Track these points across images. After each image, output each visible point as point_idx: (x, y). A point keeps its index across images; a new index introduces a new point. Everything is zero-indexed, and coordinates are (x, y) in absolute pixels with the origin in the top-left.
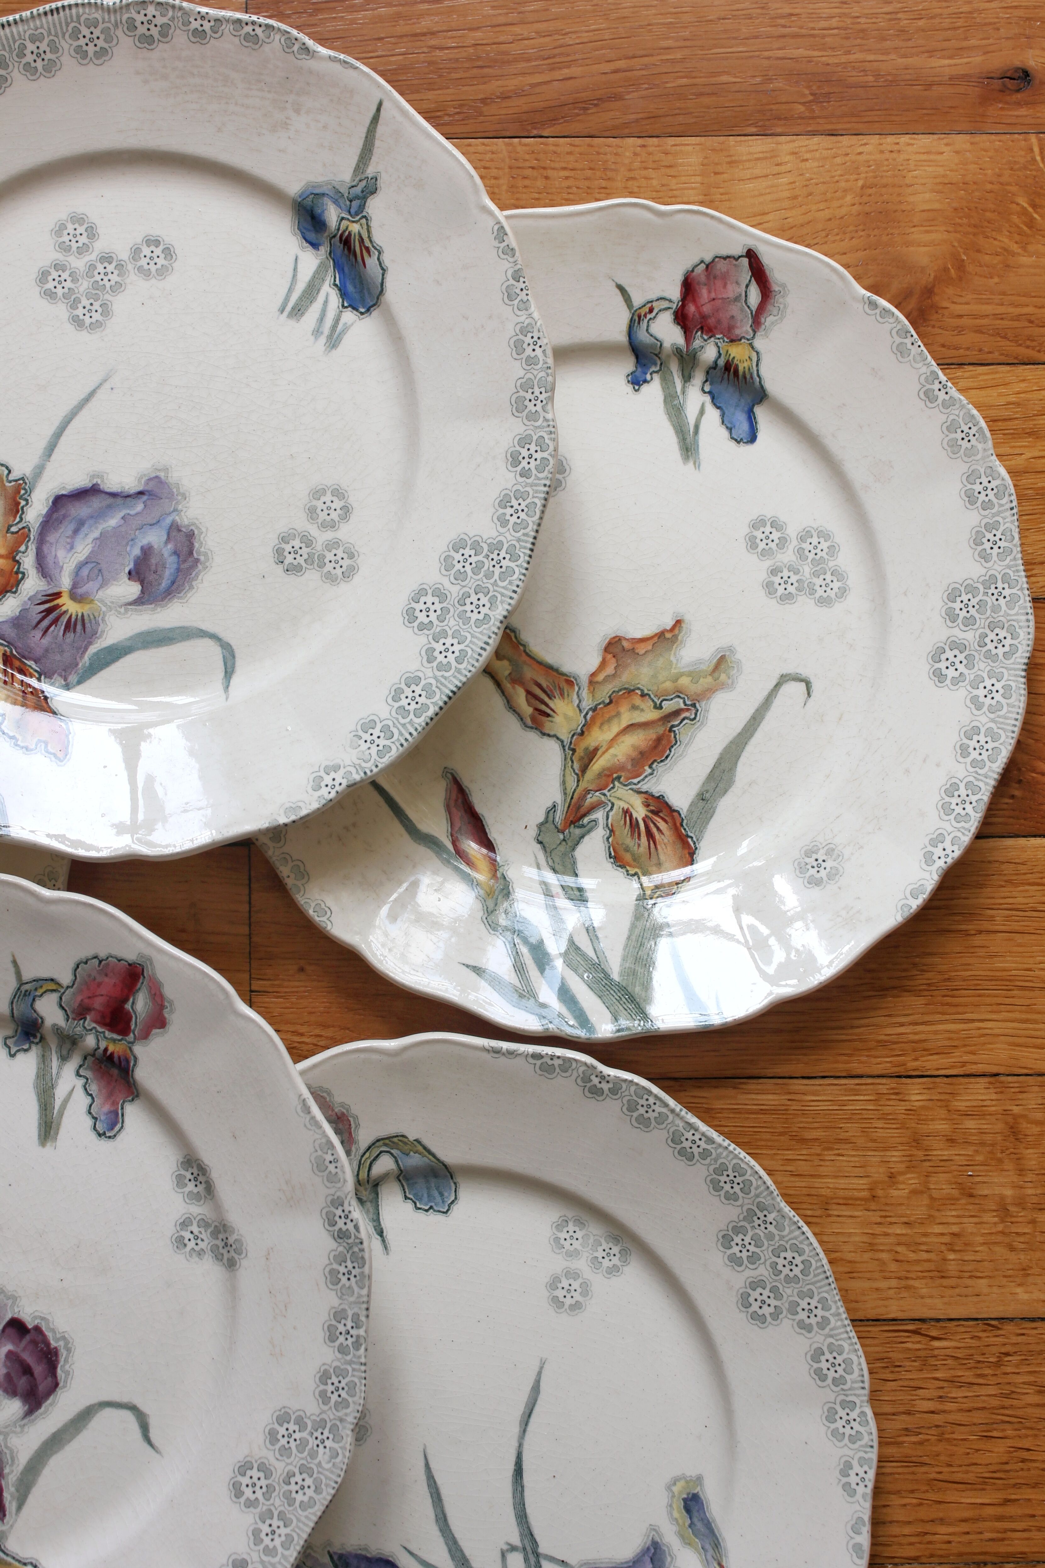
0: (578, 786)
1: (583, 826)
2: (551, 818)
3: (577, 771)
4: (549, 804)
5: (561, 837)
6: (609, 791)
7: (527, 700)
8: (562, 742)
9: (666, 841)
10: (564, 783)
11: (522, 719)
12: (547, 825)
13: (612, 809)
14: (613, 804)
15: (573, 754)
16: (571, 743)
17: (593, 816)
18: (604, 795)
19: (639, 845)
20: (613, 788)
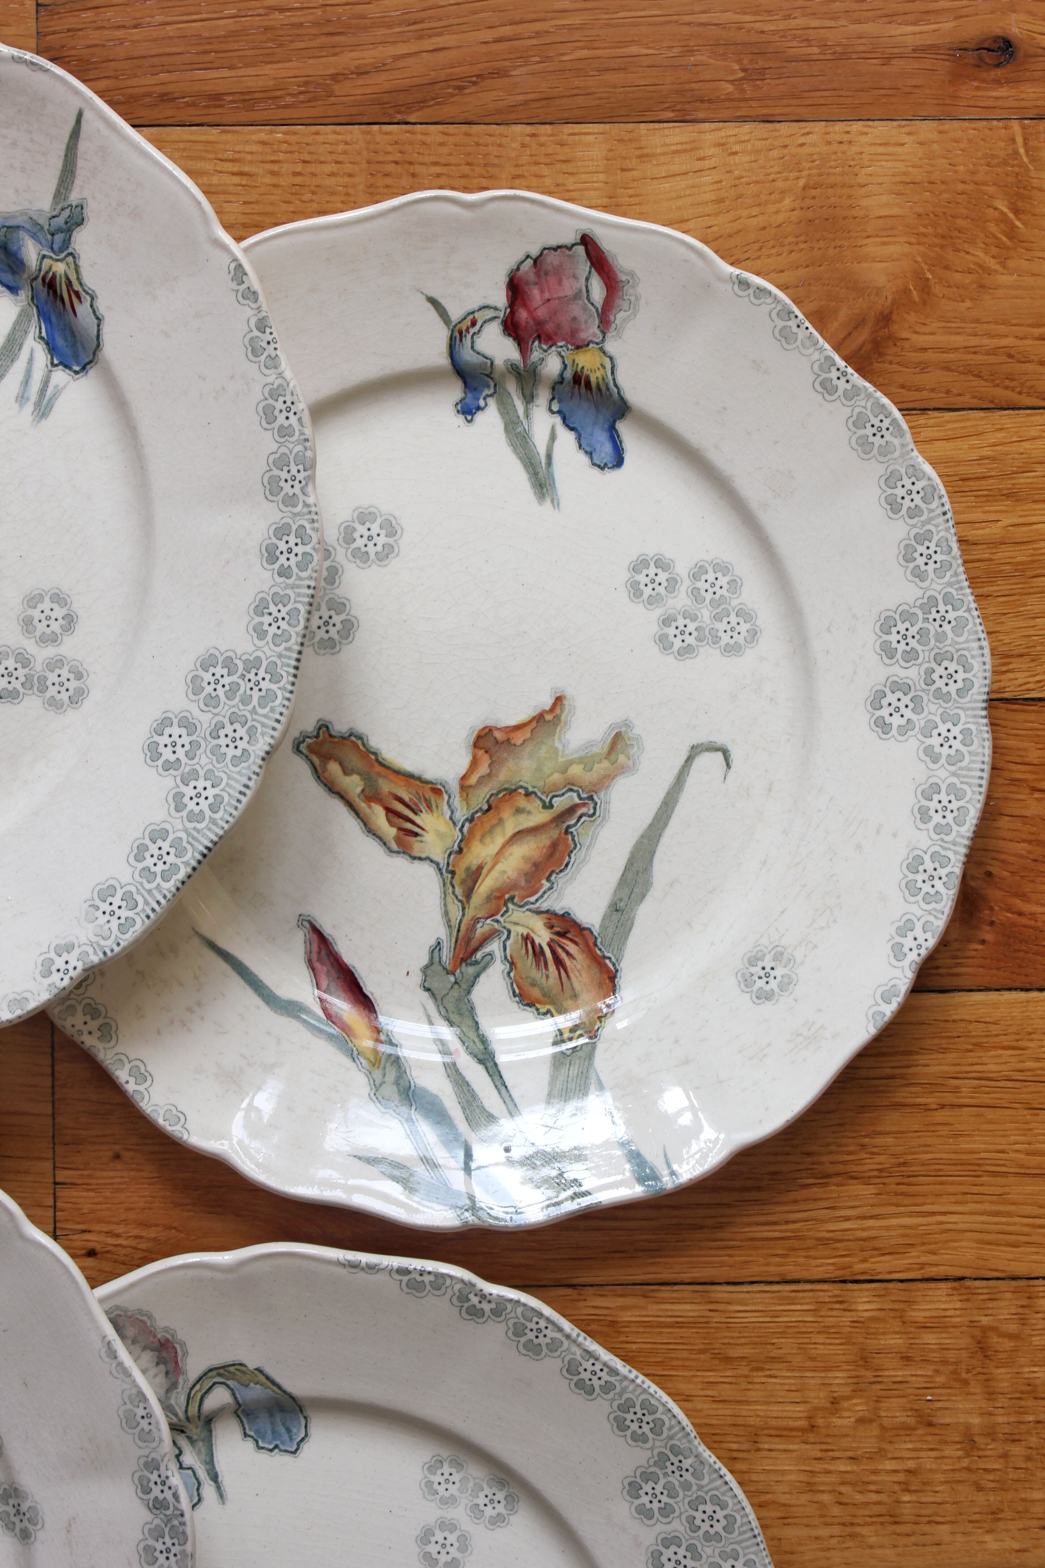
0: (463, 915)
1: (477, 963)
2: (436, 959)
3: (460, 897)
4: (433, 942)
5: (452, 979)
6: (502, 915)
7: (388, 820)
8: (438, 864)
9: (579, 966)
10: (446, 913)
11: (385, 844)
12: (434, 967)
13: (508, 937)
14: (509, 932)
15: (452, 878)
16: (448, 864)
17: (487, 949)
18: (497, 921)
19: (547, 976)
20: (506, 911)
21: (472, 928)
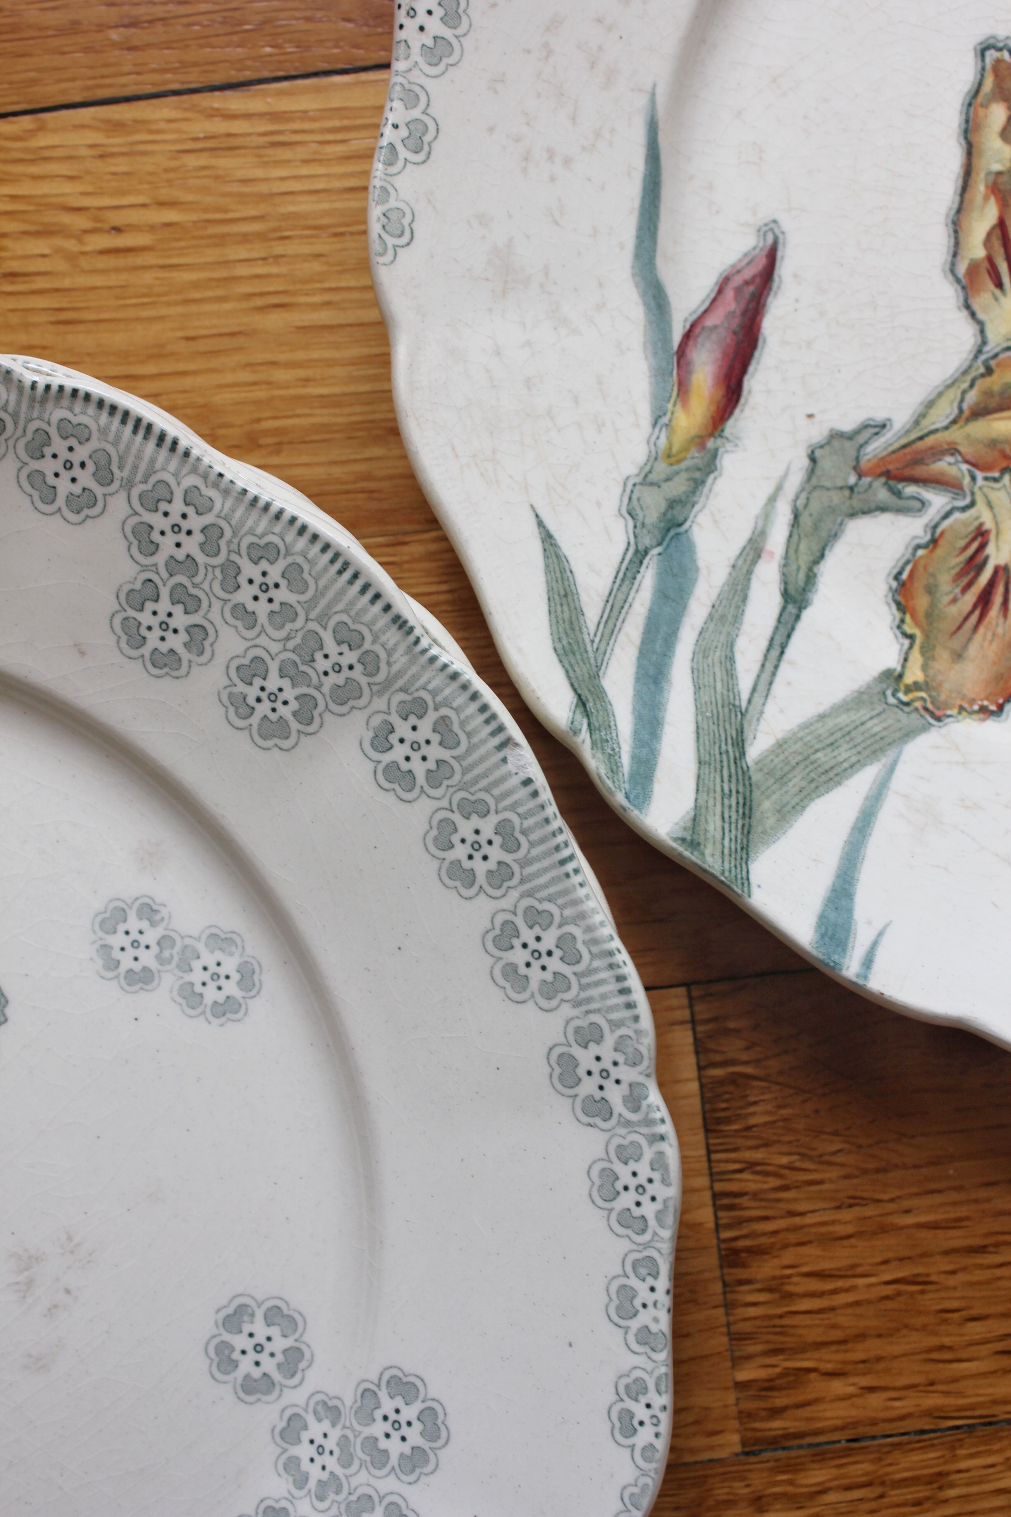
0: (946, 428)
1: (898, 494)
2: (861, 439)
3: (965, 406)
4: (880, 416)
5: (852, 479)
6: (986, 479)
7: (989, 235)
8: (984, 342)
9: (1000, 630)
10: (930, 404)
11: (955, 255)
12: (848, 444)
13: (964, 509)
14: (973, 504)
15: (983, 376)
16: (995, 356)
17: (927, 494)
18: (973, 478)
19: (954, 600)
20: (995, 480)
21: (938, 452)
